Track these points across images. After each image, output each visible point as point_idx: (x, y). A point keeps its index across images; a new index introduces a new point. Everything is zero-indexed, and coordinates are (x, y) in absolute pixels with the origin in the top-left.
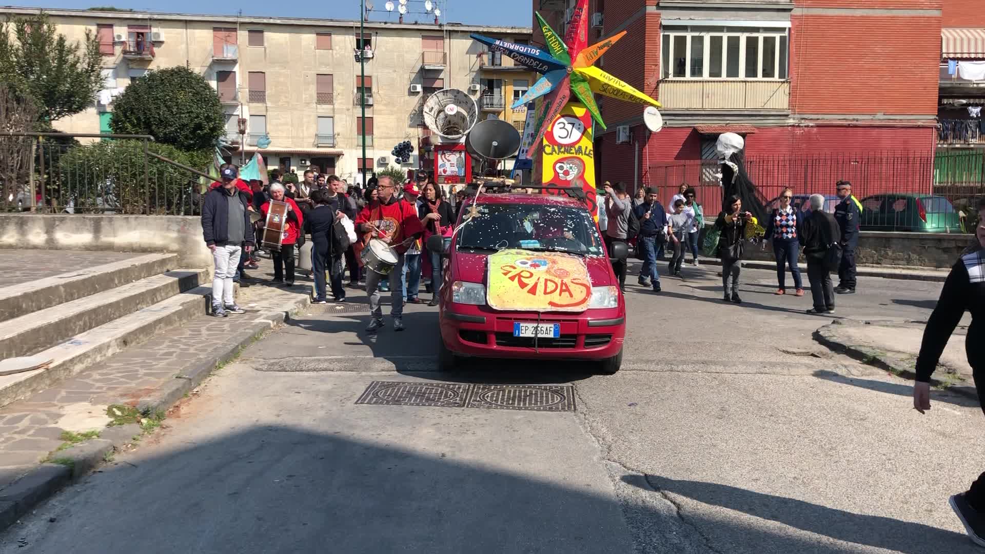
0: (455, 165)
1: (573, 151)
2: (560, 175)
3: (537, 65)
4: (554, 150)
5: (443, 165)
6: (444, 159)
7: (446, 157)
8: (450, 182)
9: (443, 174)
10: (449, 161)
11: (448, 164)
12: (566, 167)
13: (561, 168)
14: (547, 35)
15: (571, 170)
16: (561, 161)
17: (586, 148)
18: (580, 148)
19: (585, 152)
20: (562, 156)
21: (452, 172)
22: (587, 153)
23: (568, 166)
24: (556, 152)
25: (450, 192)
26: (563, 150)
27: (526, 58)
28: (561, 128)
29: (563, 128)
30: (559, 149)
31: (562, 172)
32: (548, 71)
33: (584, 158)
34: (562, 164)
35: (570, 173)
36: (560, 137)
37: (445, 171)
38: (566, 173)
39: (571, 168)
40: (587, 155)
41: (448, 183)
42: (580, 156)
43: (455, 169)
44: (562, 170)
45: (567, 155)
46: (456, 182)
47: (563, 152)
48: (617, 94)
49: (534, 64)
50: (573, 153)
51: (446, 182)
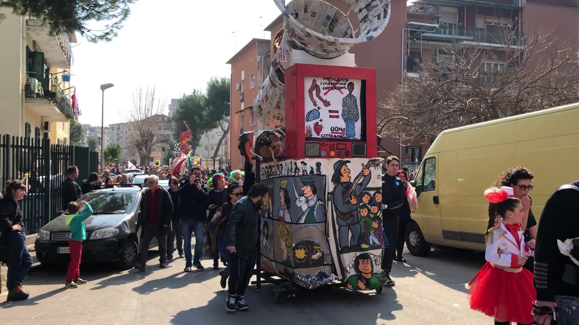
0: (340, 114)
5: (315, 114)
6: (316, 98)
7: (321, 94)
8: (332, 153)
9: (314, 135)
10: (327, 104)
11: (324, 112)
21: (333, 129)
25: (336, 178)
37: (318, 128)
41: (328, 157)
43: (340, 123)
46: (347, 155)
51: (323, 153)
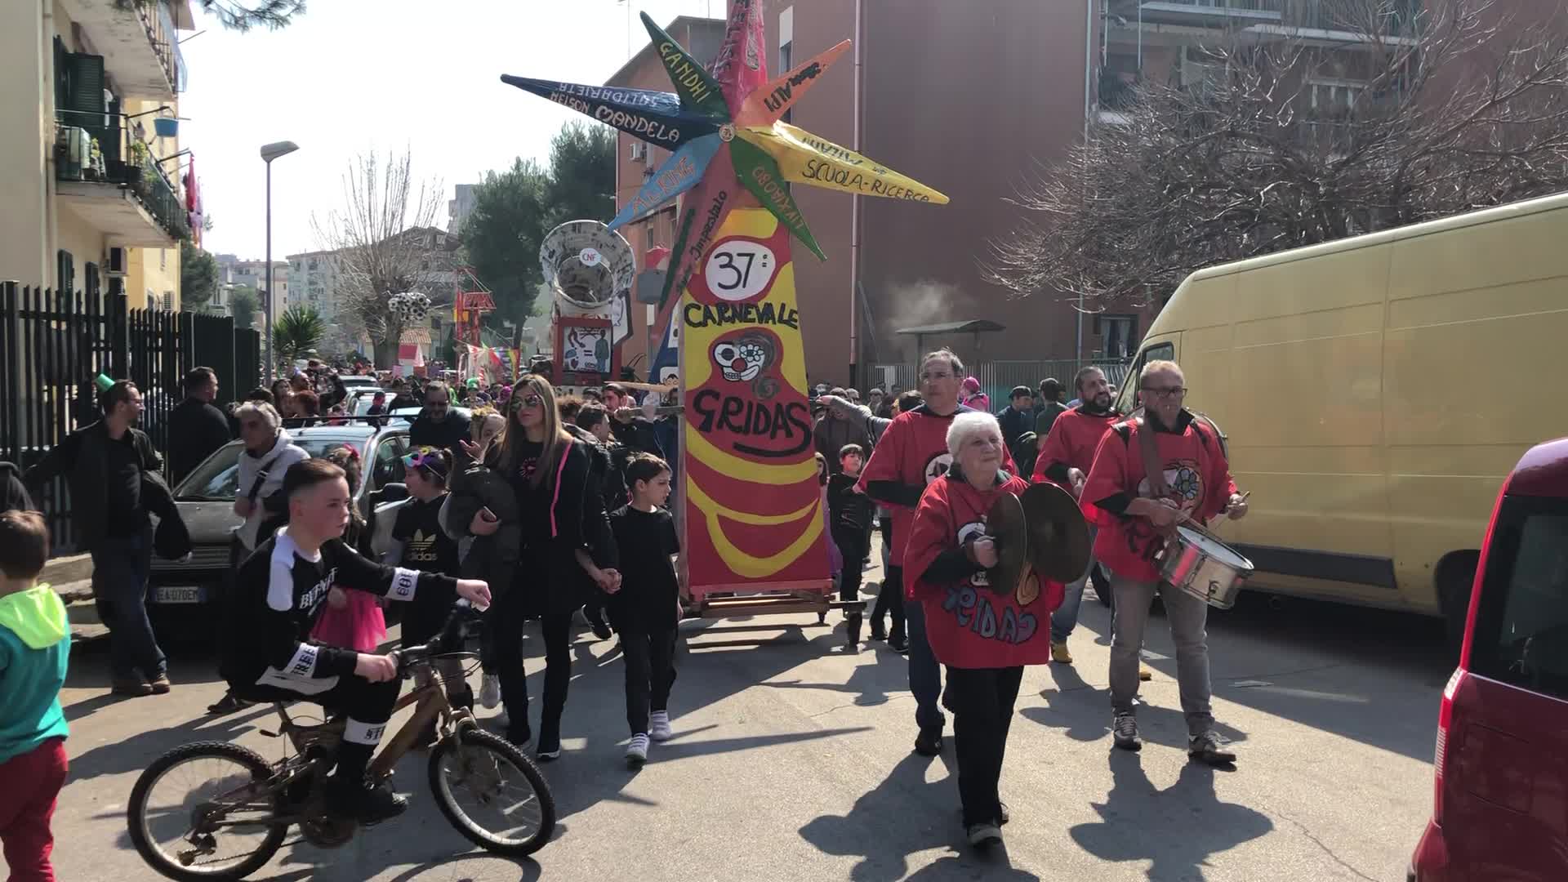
0: (593, 353)
1: (753, 315)
2: (726, 370)
3: (656, 130)
4: (708, 315)
5: (572, 353)
6: (573, 341)
7: (578, 339)
8: (583, 382)
9: (571, 368)
10: (582, 345)
11: (580, 351)
12: (738, 352)
13: (727, 354)
14: (672, 61)
15: (750, 359)
16: (725, 339)
17: (783, 306)
18: (769, 306)
19: (781, 315)
20: (728, 327)
21: (587, 364)
22: (786, 317)
23: (744, 349)
24: (714, 321)
26: (729, 314)
27: (628, 117)
28: (722, 266)
29: (729, 265)
30: (721, 314)
31: (729, 363)
32: (681, 142)
33: (779, 329)
34: (730, 347)
35: (750, 365)
36: (720, 285)
37: (575, 363)
38: (741, 365)
39: (750, 353)
40: (785, 322)
42: (770, 326)
43: (593, 360)
44: (728, 359)
45: (739, 326)
47: (731, 320)
48: (844, 179)
49: (649, 127)
50: (753, 321)
51: (577, 382)
